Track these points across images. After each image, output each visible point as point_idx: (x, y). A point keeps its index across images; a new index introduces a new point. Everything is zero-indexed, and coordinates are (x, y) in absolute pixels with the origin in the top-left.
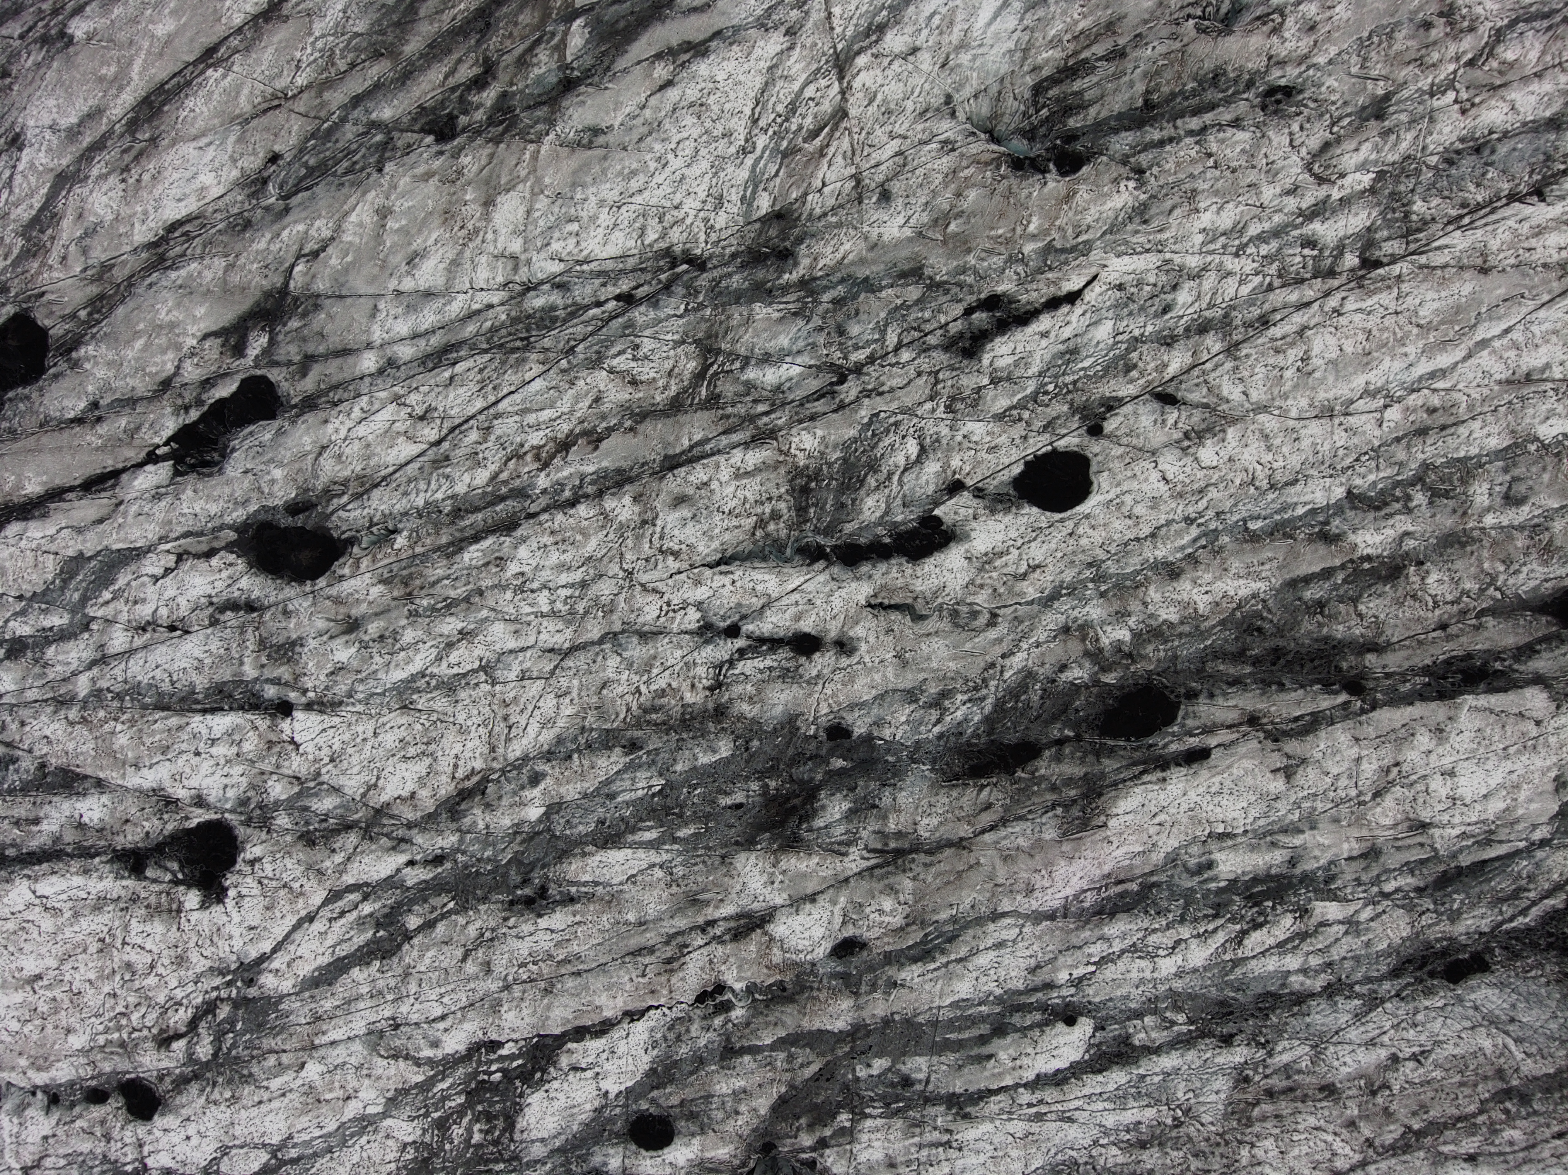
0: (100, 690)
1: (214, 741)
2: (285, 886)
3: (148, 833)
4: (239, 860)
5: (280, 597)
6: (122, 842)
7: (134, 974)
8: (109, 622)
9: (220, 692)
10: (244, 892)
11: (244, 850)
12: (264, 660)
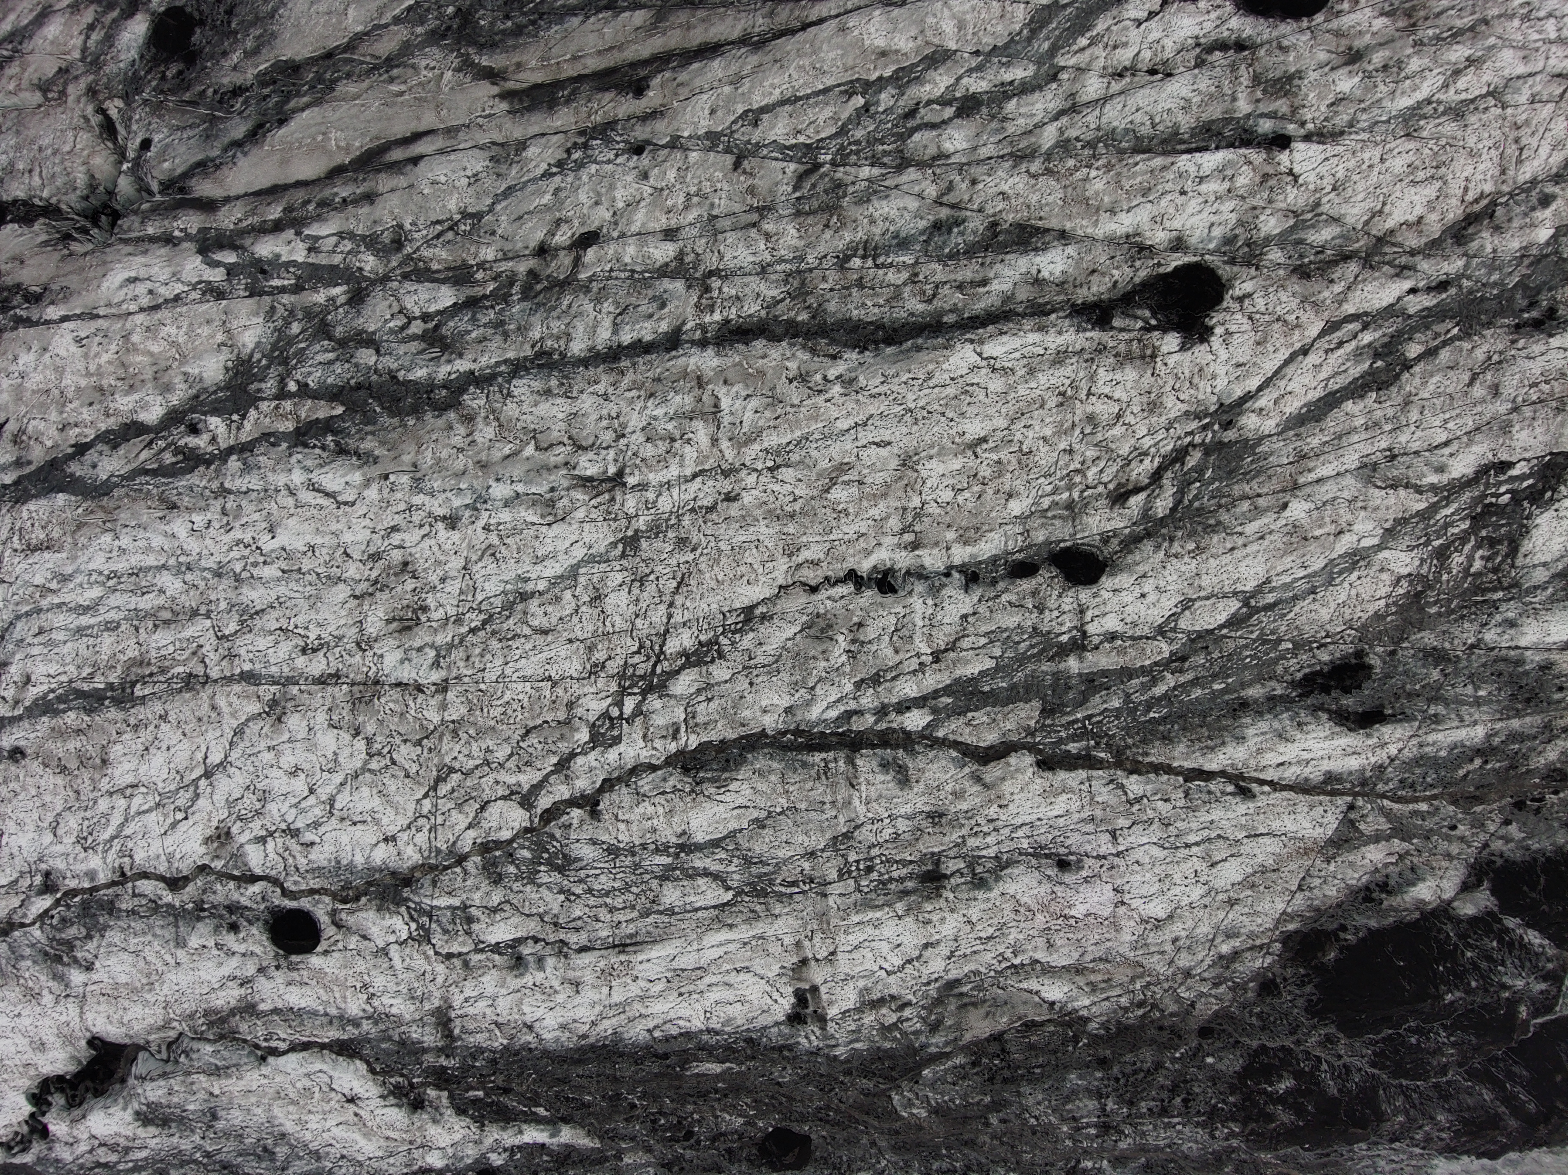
0: (1068, 140)
1: (1201, 180)
2: (1278, 320)
3: (1116, 282)
4: (1227, 297)
5: (1275, 34)
6: (1082, 295)
7: (1095, 426)
8: (1080, 70)
9: (1208, 130)
10: (1233, 328)
11: (1232, 287)
12: (1259, 94)
